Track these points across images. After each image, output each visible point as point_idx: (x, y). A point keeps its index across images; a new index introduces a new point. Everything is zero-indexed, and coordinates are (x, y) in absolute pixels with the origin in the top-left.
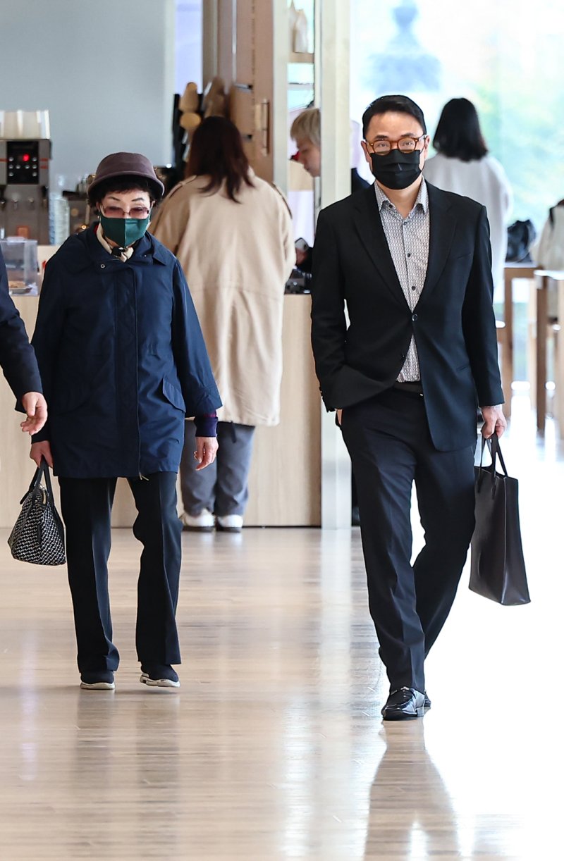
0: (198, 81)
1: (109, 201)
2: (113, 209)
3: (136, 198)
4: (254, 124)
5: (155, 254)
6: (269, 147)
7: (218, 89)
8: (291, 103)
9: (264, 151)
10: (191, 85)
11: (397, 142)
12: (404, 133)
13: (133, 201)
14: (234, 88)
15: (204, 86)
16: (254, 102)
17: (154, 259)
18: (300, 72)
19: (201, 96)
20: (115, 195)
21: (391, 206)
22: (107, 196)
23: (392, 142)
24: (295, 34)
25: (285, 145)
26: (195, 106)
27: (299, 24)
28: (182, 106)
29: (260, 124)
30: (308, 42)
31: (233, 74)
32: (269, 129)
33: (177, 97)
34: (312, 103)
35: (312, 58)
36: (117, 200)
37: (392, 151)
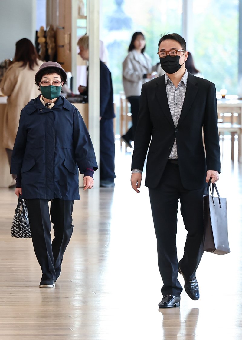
0: (44, 26)
1: (44, 79)
2: (46, 82)
3: (55, 77)
4: (64, 41)
5: (64, 105)
6: (70, 50)
7: (52, 28)
8: (78, 34)
9: (68, 51)
10: (42, 28)
11: (169, 52)
12: (172, 48)
13: (54, 78)
14: (57, 29)
15: (47, 27)
16: (65, 34)
17: (63, 107)
18: (82, 23)
19: (45, 31)
20: (46, 76)
21: (171, 82)
22: (43, 77)
23: (166, 52)
24: (80, 9)
25: (76, 49)
26: (43, 35)
27: (81, 5)
28: (39, 35)
29: (67, 41)
30: (85, 12)
31: (57, 23)
32: (70, 43)
33: (37, 32)
34: (86, 34)
35: (85, 18)
36: (47, 78)
37: (167, 56)
